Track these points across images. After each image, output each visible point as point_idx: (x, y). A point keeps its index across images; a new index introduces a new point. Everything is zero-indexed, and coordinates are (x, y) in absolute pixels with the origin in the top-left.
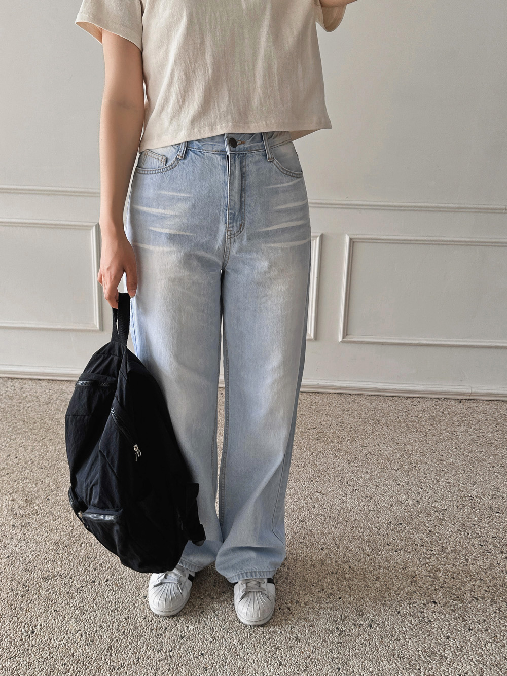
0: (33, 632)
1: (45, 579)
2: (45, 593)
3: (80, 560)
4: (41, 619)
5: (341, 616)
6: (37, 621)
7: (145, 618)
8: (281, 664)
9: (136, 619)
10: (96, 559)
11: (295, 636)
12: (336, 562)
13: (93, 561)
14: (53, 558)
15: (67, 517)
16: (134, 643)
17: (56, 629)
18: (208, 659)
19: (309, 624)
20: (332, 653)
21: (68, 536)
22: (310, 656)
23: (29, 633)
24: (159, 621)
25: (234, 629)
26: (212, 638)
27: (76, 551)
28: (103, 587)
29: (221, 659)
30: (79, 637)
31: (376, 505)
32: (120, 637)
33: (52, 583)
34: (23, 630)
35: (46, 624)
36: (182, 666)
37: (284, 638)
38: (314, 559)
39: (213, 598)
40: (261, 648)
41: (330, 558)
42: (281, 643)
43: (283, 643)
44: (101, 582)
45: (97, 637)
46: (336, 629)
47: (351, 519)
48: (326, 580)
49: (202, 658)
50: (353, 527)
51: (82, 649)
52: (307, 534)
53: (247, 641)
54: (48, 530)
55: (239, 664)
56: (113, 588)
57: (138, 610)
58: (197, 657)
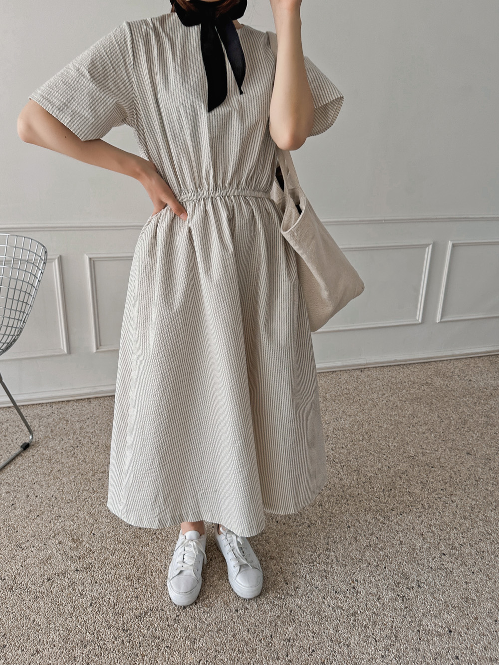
39: (292, 595)
40: (353, 630)
41: (358, 533)
43: (367, 621)
47: (355, 494)
48: (366, 554)
52: (330, 516)
53: (340, 627)
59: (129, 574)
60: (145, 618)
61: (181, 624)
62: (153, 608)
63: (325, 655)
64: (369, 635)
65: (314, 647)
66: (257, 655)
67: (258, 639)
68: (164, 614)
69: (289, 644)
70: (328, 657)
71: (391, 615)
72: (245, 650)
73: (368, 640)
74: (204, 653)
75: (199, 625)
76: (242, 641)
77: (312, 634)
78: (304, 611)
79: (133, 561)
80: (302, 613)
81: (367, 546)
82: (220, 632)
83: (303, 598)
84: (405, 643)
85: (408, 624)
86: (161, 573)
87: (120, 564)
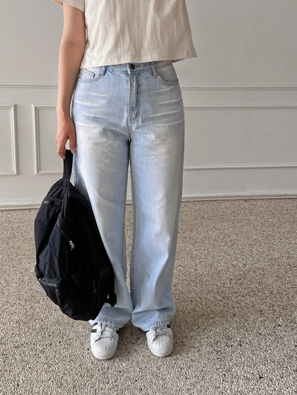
0: (18, 385)
1: (17, 347)
2: (20, 357)
3: (37, 331)
4: (22, 375)
5: (214, 342)
6: (19, 377)
7: (92, 363)
8: (187, 378)
9: (86, 365)
10: (48, 329)
11: (190, 359)
12: (202, 308)
13: (47, 331)
14: (18, 332)
15: (20, 303)
16: (89, 381)
17: (34, 381)
18: (141, 383)
19: (197, 350)
20: (215, 365)
21: (24, 316)
22: (203, 370)
23: (16, 386)
24: (102, 364)
25: (151, 361)
26: (140, 369)
27: (33, 326)
28: (59, 347)
29: (149, 382)
30: (52, 383)
31: (216, 269)
32: (79, 378)
33: (22, 349)
34: (11, 385)
35: (26, 378)
36: (125, 390)
37: (184, 361)
38: (188, 308)
39: (133, 343)
40: (172, 370)
41: (198, 306)
42: (183, 365)
43: (184, 365)
44: (56, 344)
45: (64, 381)
46: (213, 351)
47: (204, 280)
48: (199, 320)
49: (137, 383)
50: (206, 285)
51: (56, 391)
52: (180, 293)
53: (162, 367)
54: (9, 314)
55: (161, 383)
56: (65, 346)
57: (86, 359)
58: (133, 383)
59: (19, 320)
60: (20, 348)
61: (45, 354)
62: (28, 342)
63: (144, 384)
64: (182, 374)
65: (138, 378)
66: (93, 380)
67: (97, 369)
68: (35, 347)
69: (119, 375)
70: (146, 385)
71: (204, 362)
72: (86, 375)
73: (180, 377)
74: (54, 374)
75: (58, 356)
76: (85, 369)
77: (139, 370)
78: (139, 354)
79: (25, 312)
80: (136, 355)
81: (202, 315)
82: (71, 362)
83: (141, 345)
84: (209, 382)
85: (215, 370)
86: (42, 321)
87: (15, 313)
